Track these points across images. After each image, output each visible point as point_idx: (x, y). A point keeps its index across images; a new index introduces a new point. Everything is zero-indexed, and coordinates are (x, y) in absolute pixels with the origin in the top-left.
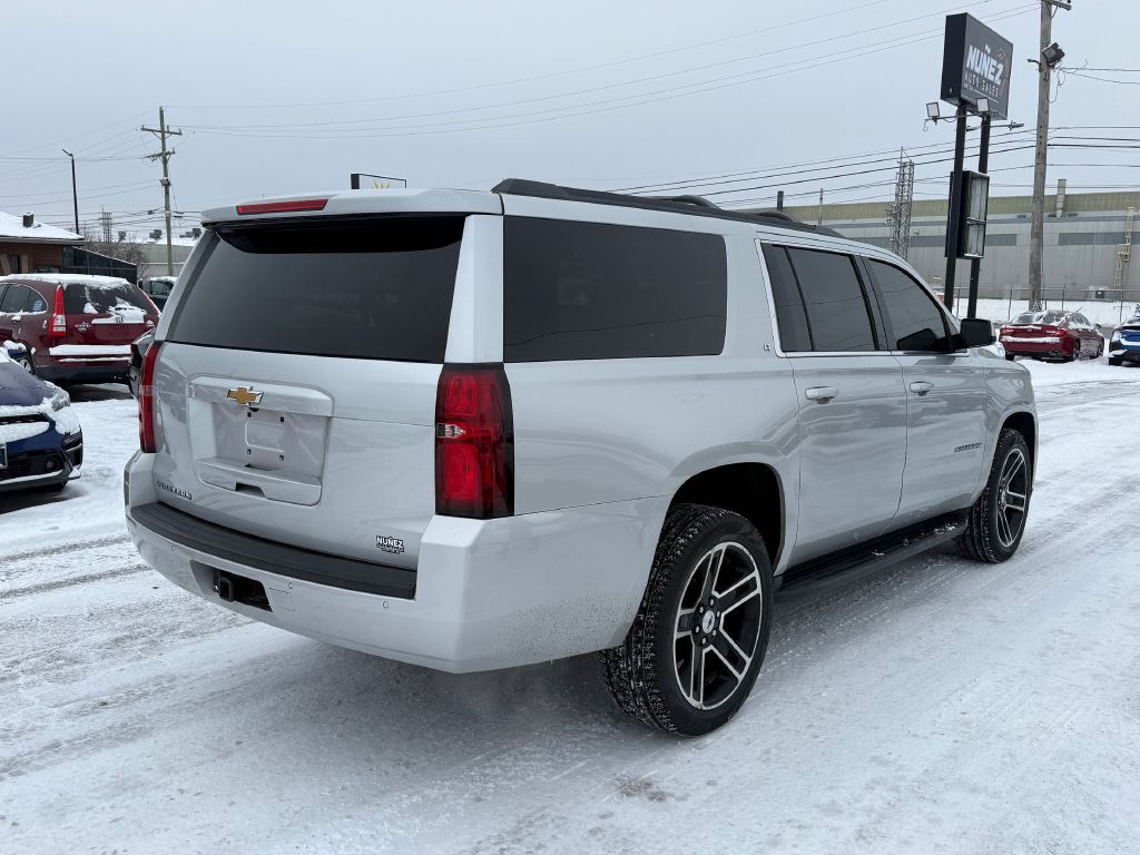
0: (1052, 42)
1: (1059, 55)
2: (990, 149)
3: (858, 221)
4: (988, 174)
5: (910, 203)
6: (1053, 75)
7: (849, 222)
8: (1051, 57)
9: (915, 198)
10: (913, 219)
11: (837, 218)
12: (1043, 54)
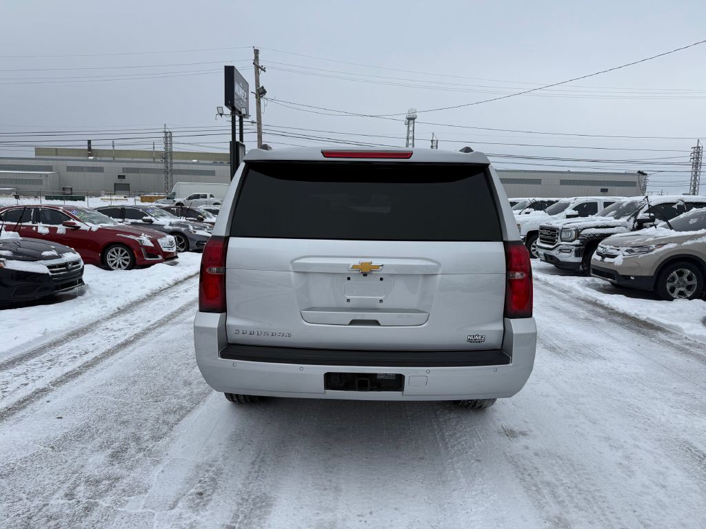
0: (261, 86)
1: (264, 92)
2: (244, 131)
3: (135, 160)
4: (244, 143)
5: (171, 152)
6: (262, 100)
7: (130, 159)
8: (261, 92)
9: (174, 150)
10: (174, 161)
11: (123, 157)
12: (257, 90)
